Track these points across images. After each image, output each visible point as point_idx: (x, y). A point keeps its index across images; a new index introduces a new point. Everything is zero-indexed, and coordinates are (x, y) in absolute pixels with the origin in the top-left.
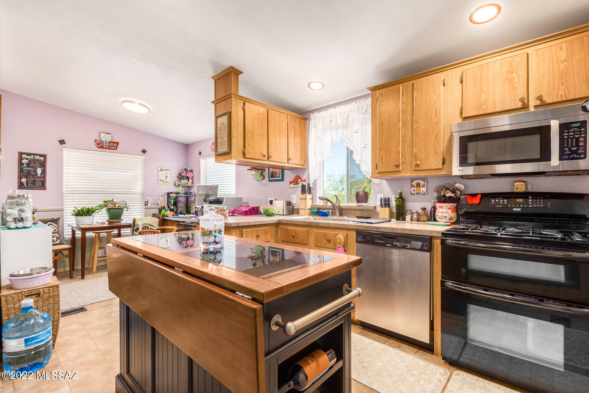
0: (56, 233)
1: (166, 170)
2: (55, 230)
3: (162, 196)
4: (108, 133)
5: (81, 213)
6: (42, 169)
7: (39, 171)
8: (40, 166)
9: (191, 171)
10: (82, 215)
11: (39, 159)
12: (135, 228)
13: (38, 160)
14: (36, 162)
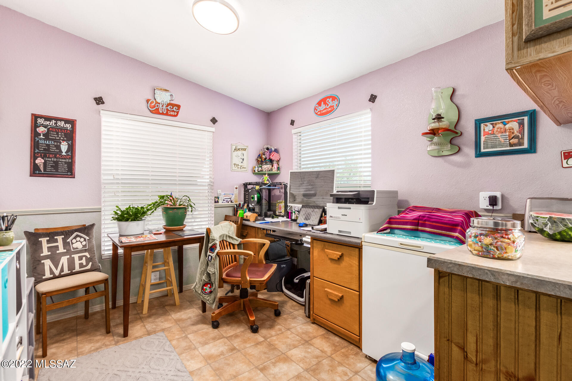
0: (85, 251)
1: (242, 149)
2: (84, 246)
3: (236, 188)
4: (166, 90)
5: (125, 216)
6: (68, 144)
7: (64, 147)
8: (65, 139)
9: (276, 151)
10: (127, 220)
11: (64, 127)
12: (210, 245)
13: (62, 129)
14: (59, 132)
